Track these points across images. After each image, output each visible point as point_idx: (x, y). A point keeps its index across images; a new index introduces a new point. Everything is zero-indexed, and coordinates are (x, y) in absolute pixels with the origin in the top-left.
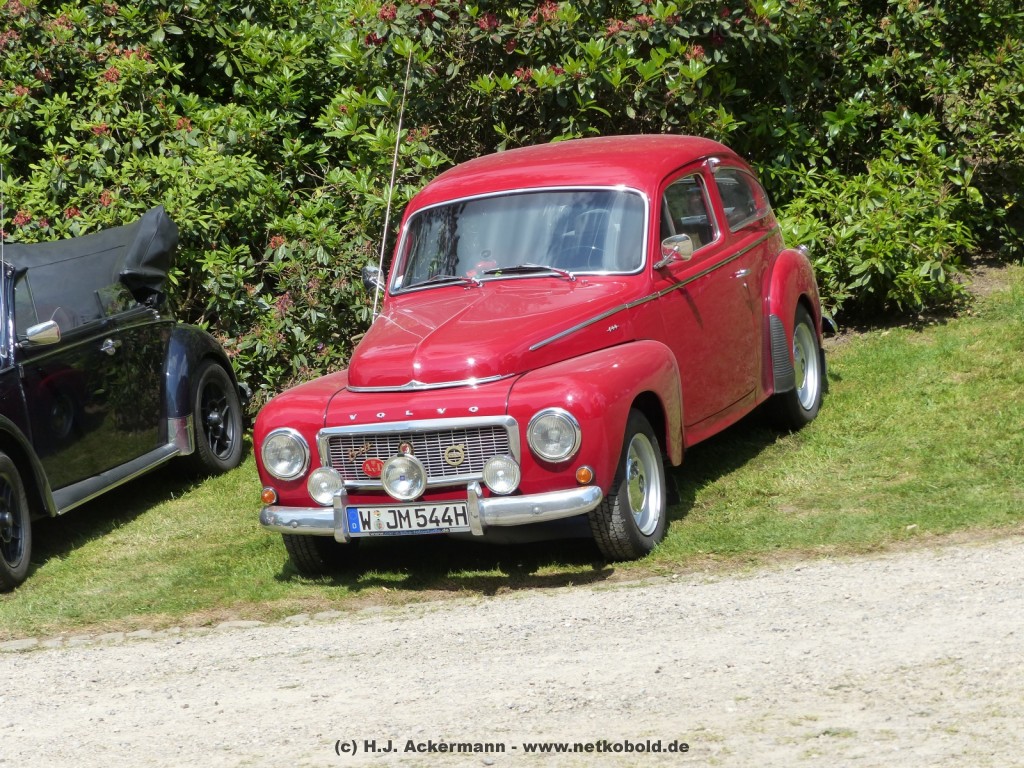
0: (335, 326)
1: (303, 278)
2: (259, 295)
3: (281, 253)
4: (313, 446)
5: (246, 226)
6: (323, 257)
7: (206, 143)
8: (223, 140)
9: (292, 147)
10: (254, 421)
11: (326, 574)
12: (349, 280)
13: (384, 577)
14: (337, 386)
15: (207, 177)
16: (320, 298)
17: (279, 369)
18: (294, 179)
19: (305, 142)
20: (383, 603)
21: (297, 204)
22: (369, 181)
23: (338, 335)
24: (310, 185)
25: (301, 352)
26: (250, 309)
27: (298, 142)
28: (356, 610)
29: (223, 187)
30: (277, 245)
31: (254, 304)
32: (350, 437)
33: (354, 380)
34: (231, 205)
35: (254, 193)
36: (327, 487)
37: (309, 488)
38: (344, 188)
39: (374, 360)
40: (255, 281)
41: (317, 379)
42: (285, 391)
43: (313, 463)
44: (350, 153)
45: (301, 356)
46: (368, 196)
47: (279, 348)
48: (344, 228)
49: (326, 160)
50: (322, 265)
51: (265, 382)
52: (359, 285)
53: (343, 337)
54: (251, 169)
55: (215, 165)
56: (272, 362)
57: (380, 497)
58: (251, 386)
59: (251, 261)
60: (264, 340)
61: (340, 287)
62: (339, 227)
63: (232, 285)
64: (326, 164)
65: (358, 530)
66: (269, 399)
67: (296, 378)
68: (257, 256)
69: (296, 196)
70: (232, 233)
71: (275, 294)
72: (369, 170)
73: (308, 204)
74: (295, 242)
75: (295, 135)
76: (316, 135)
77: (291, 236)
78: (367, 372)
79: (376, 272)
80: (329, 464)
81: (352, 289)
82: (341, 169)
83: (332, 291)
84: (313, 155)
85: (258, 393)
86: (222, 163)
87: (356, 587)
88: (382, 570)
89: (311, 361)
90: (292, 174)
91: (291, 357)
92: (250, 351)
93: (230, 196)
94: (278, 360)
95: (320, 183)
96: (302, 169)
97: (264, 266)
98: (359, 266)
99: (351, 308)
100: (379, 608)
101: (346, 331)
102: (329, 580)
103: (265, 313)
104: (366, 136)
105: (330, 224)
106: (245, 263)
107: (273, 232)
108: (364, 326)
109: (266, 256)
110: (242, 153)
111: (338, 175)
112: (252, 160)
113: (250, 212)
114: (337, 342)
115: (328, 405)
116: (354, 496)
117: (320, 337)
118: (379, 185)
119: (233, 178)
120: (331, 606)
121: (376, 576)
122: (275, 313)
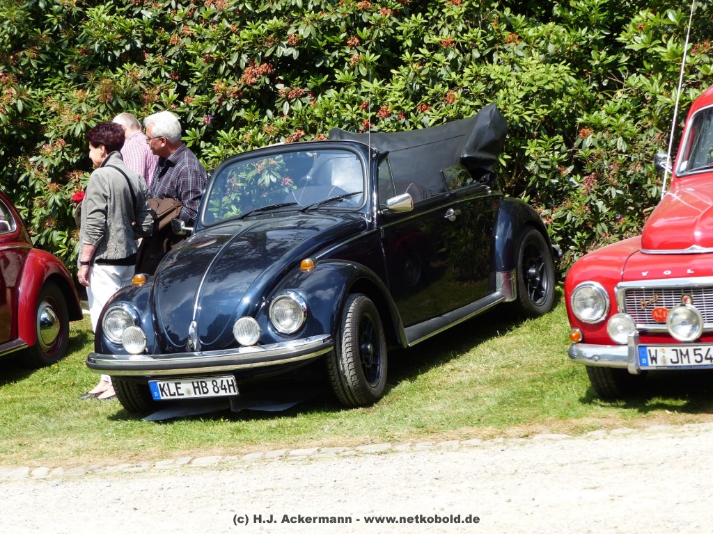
0: (631, 200)
1: (605, 162)
2: (570, 175)
3: (588, 142)
4: (612, 296)
5: (560, 120)
6: (621, 145)
7: (530, 54)
8: (544, 52)
9: (599, 57)
10: (564, 275)
11: (621, 399)
12: (642, 164)
13: (667, 402)
14: (632, 249)
15: (530, 81)
16: (619, 178)
17: (584, 234)
18: (600, 83)
19: (609, 54)
20: (666, 423)
21: (602, 103)
22: (660, 84)
23: (632, 208)
24: (612, 88)
25: (603, 220)
26: (563, 186)
27: (603, 54)
28: (644, 428)
29: (543, 89)
30: (585, 136)
31: (566, 182)
32: (642, 290)
33: (646, 244)
34: (549, 103)
35: (568, 94)
36: (623, 329)
37: (609, 330)
38: (639, 90)
39: (662, 229)
40: (567, 164)
41: (616, 244)
42: (590, 252)
43: (612, 310)
44: (645, 62)
45: (603, 224)
46: (659, 97)
47: (586, 218)
48: (639, 122)
49: (625, 68)
50: (621, 152)
51: (573, 244)
52: (651, 168)
53: (637, 209)
54: (566, 75)
55: (536, 71)
56: (579, 229)
57: (665, 338)
58: (562, 247)
59: (564, 148)
60: (574, 212)
61: (635, 170)
62: (635, 122)
63: (548, 167)
64: (625, 71)
65: (647, 365)
66: (576, 258)
67: (598, 242)
68: (569, 145)
69: (601, 97)
70: (550, 126)
71: (583, 175)
72: (660, 76)
73: (611, 103)
74: (600, 133)
75: (601, 48)
76: (617, 47)
77: (597, 128)
78: (657, 238)
79: (665, 158)
80: (625, 311)
81: (645, 172)
82: (638, 75)
83: (629, 173)
84: (615, 64)
85: (568, 253)
86: (543, 70)
87: (644, 409)
88: (666, 397)
89: (610, 229)
90: (598, 79)
91: (595, 225)
92: (562, 220)
93: (548, 96)
94: (584, 227)
95: (621, 87)
96: (606, 75)
97: (574, 152)
98: (651, 153)
99: (645, 186)
100: (662, 427)
101: (639, 205)
102: (622, 404)
103: (575, 190)
104: (659, 49)
105: (628, 119)
106: (559, 150)
107: (582, 125)
108: (655, 201)
109: (576, 144)
110: (559, 62)
111: (634, 80)
112: (567, 68)
113: (564, 109)
114: (632, 213)
115: (625, 264)
116: (645, 337)
117: (618, 210)
118: (668, 89)
119: (551, 82)
120: (624, 425)
121: (660, 401)
122: (582, 189)
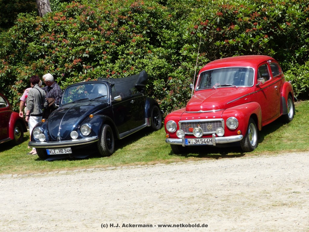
0: (183, 98)
1: (176, 87)
2: (166, 90)
3: (171, 81)
4: (178, 125)
5: (163, 75)
6: (180, 82)
7: (155, 56)
8: (158, 55)
9: (174, 57)
10: (164, 119)
11: (180, 154)
12: (186, 87)
13: (193, 154)
14: (183, 111)
15: (155, 64)
16: (180, 91)
17: (170, 107)
18: (174, 64)
19: (177, 56)
20: (193, 160)
21: (175, 70)
22: (191, 65)
23: (183, 100)
24: (178, 66)
25: (175, 103)
26: (164, 94)
27: (175, 56)
28: (187, 162)
29: (158, 66)
30: (170, 79)
31: (165, 92)
32: (186, 123)
33: (187, 110)
34: (160, 70)
35: (165, 67)
36: (181, 134)
37: (177, 134)
38: (185, 66)
39: (192, 106)
40: (165, 87)
41: (179, 110)
42: (172, 112)
43: (178, 129)
44: (187, 59)
45: (175, 104)
46: (191, 68)
47: (170, 102)
48: (185, 76)
49: (181, 60)
50: (180, 84)
51: (167, 110)
52: (189, 88)
53: (185, 100)
54: (165, 62)
55: (156, 61)
56: (169, 106)
57: (192, 137)
58: (164, 111)
59: (164, 83)
60: (167, 101)
61: (184, 89)
62: (184, 75)
63: (160, 88)
64: (181, 61)
65: (187, 144)
66: (168, 114)
67: (174, 109)
68: (166, 82)
69: (174, 68)
70: (160, 76)
71: (169, 90)
72: (191, 63)
73: (177, 70)
74: (174, 79)
75: (174, 55)
76: (179, 54)
77: (174, 77)
78: (190, 108)
79: (192, 86)
80: (181, 129)
81: (187, 89)
82: (185, 62)
83: (182, 90)
84: (179, 59)
85: (165, 113)
86: (158, 61)
87: (187, 157)
88: (193, 153)
89: (177, 106)
90: (174, 63)
91: (173, 105)
92: (164, 103)
93: (160, 68)
94: (170, 105)
95: (180, 65)
96: (176, 62)
97: (167, 84)
98: (189, 84)
99: (187, 94)
100: (192, 162)
101: (185, 99)
102: (181, 155)
103: (167, 95)
104: (191, 55)
105: (182, 75)
106: (163, 83)
107: (169, 76)
108: (190, 98)
109: (168, 82)
110: (163, 59)
111: (184, 64)
112: (165, 60)
113: (164, 72)
114: (184, 101)
115: (181, 116)
116: (187, 136)
117: (179, 100)
118: (193, 66)
119: (161, 64)
120: (181, 161)
121: (191, 154)
122: (169, 94)
